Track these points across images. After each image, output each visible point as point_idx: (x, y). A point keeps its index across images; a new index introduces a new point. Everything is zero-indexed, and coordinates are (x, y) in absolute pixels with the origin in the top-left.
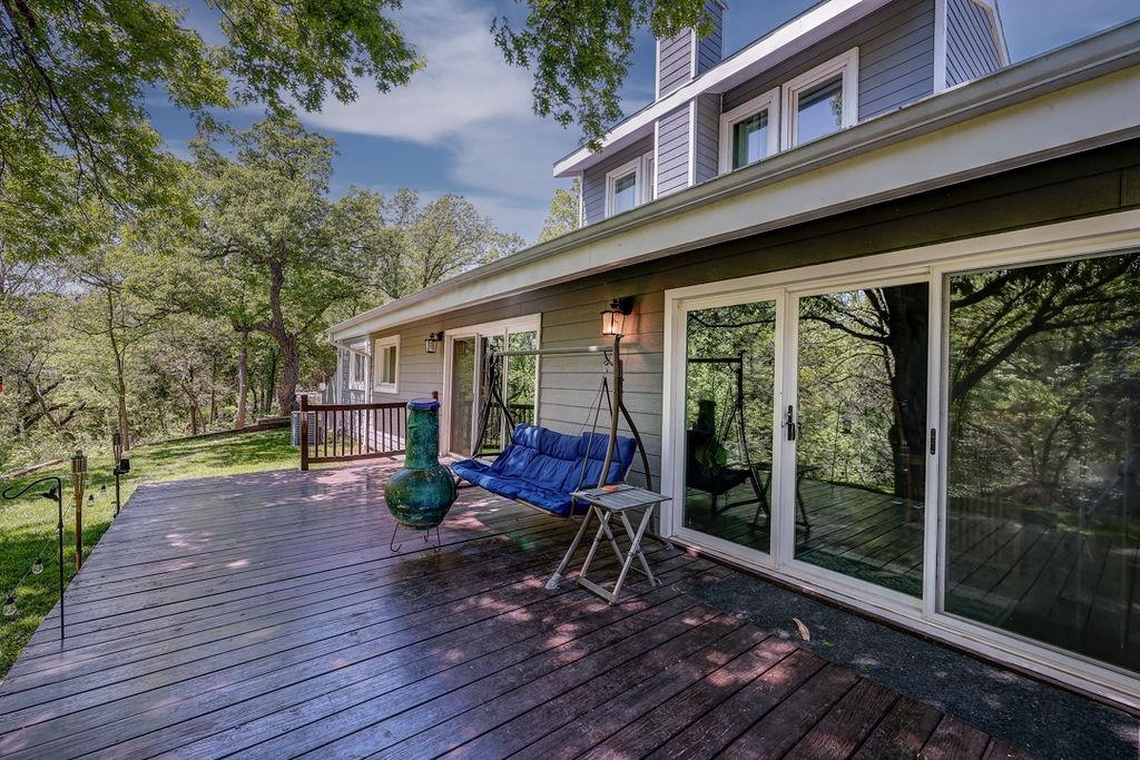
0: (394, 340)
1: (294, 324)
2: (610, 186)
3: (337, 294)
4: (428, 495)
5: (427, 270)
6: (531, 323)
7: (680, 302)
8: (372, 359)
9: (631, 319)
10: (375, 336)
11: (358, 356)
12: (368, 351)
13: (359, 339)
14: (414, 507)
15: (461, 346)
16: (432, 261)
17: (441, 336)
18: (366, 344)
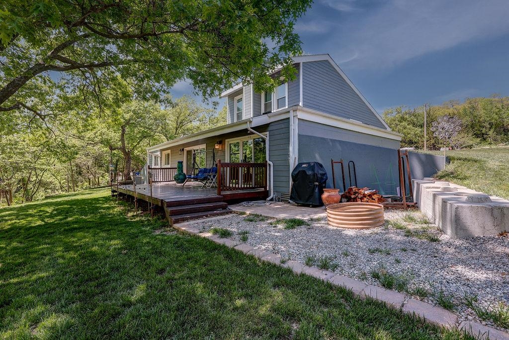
0: (169, 151)
1: (128, 147)
2: (235, 101)
3: (144, 136)
4: (181, 177)
5: (177, 125)
6: (204, 146)
7: (228, 141)
8: (161, 158)
9: (221, 145)
10: (162, 151)
11: (155, 157)
12: (159, 155)
13: (157, 151)
14: (179, 179)
15: (189, 152)
16: (179, 121)
17: (183, 150)
18: (159, 153)
